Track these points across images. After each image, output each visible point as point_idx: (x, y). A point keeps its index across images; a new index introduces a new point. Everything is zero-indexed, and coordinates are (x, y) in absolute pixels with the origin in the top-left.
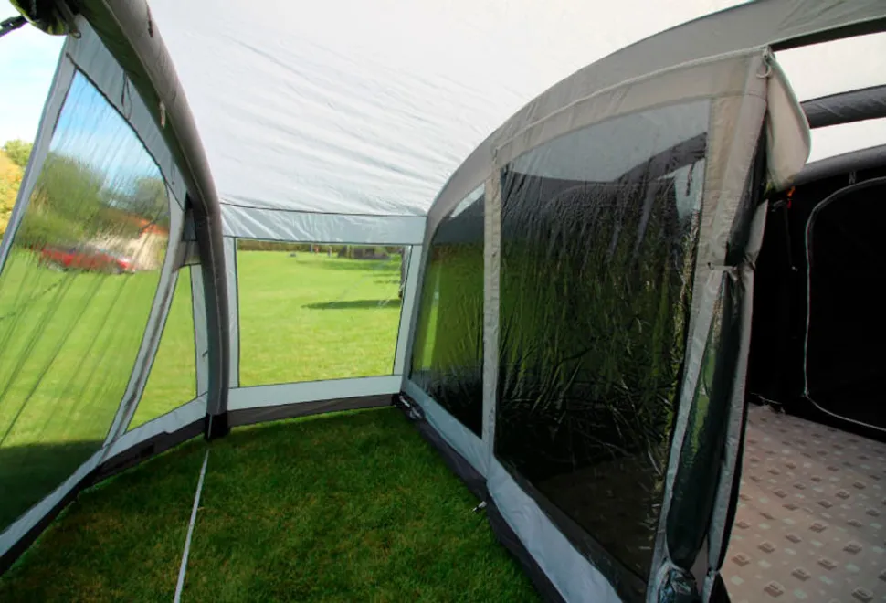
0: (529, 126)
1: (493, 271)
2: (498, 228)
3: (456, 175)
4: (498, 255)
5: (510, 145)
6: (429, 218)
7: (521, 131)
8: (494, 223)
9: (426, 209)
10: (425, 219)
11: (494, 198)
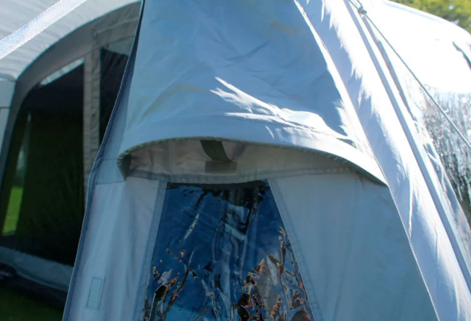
0: (126, 21)
1: (92, 128)
2: (97, 93)
3: (52, 48)
4: (98, 115)
5: (109, 32)
6: (19, 83)
7: (120, 23)
8: (93, 90)
9: (16, 76)
10: (13, 85)
11: (93, 70)
